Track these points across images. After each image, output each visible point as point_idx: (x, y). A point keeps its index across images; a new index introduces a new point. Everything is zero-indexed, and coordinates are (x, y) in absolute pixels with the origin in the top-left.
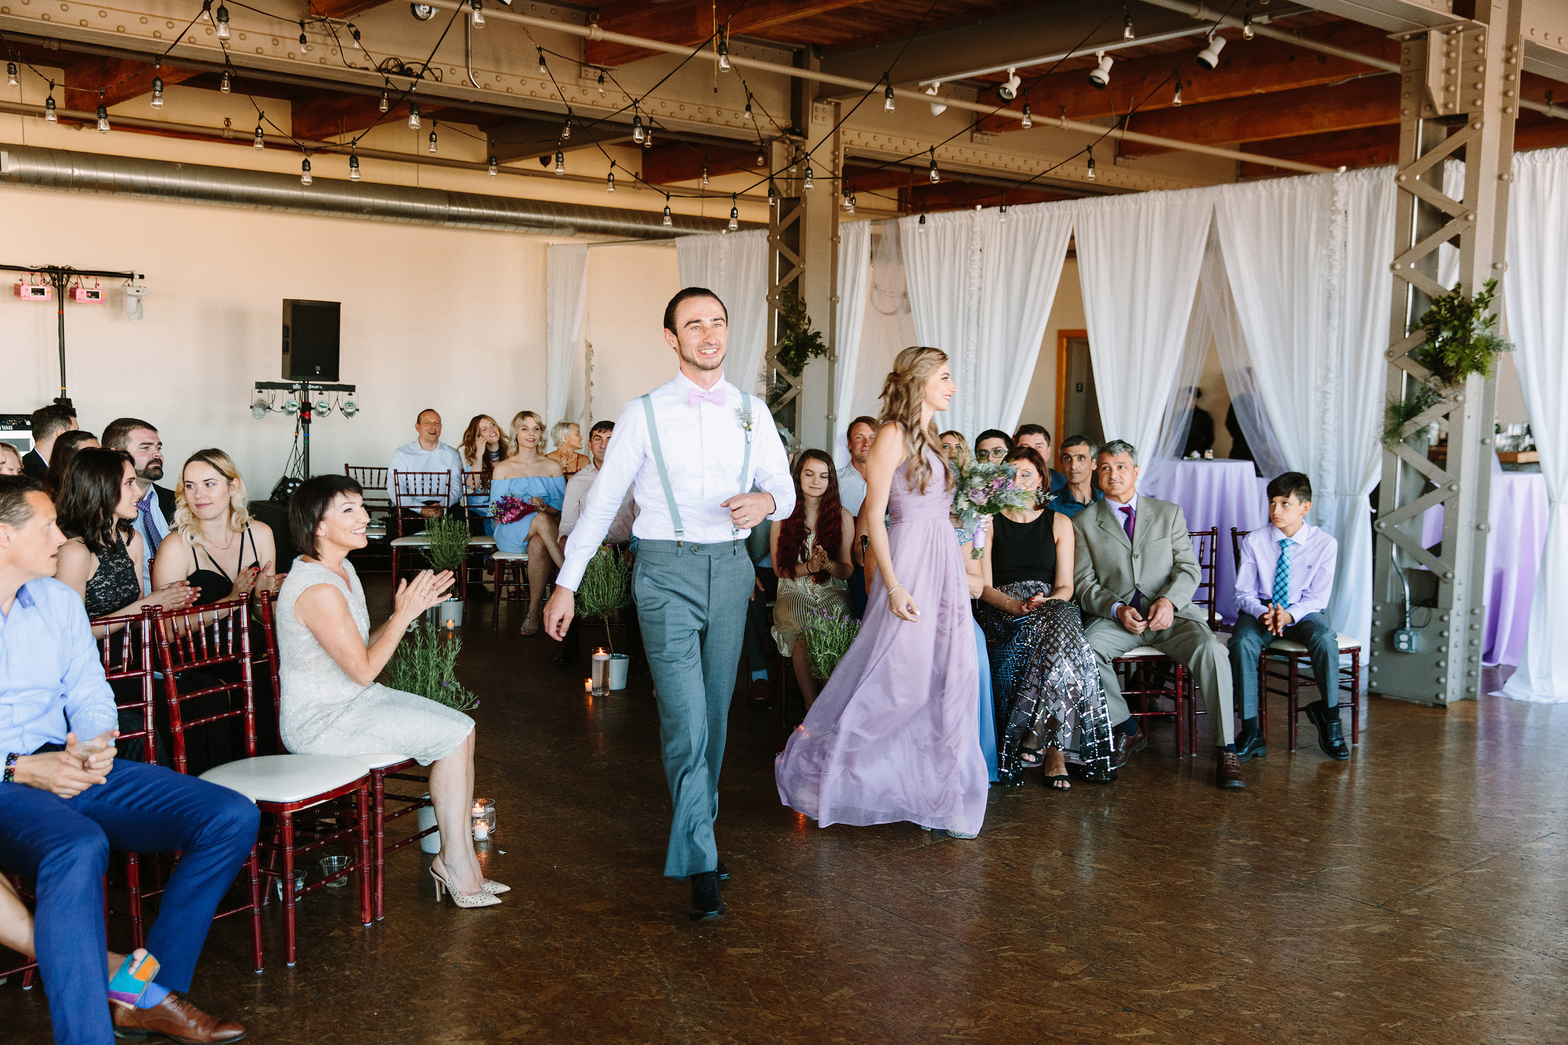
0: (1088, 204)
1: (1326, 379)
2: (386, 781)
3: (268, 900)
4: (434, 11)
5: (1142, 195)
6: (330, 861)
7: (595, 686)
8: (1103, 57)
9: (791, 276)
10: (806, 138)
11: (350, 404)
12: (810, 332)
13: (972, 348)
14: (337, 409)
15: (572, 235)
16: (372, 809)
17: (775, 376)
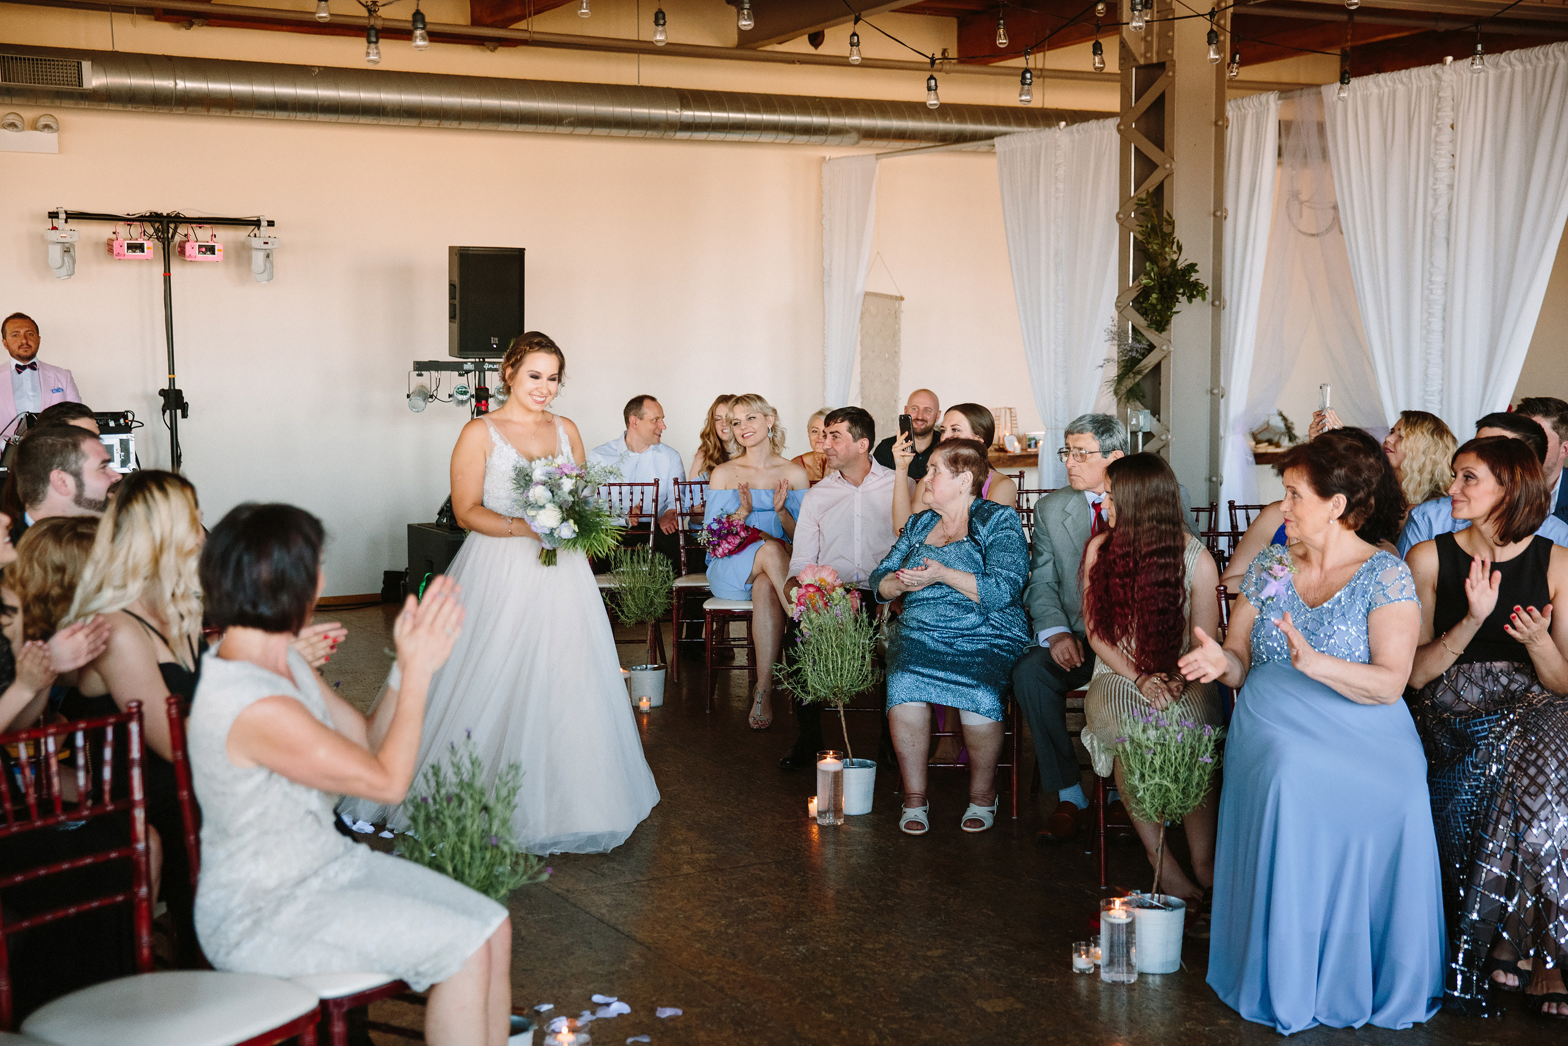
12: (1181, 265)
15: (856, 144)
17: (1130, 332)
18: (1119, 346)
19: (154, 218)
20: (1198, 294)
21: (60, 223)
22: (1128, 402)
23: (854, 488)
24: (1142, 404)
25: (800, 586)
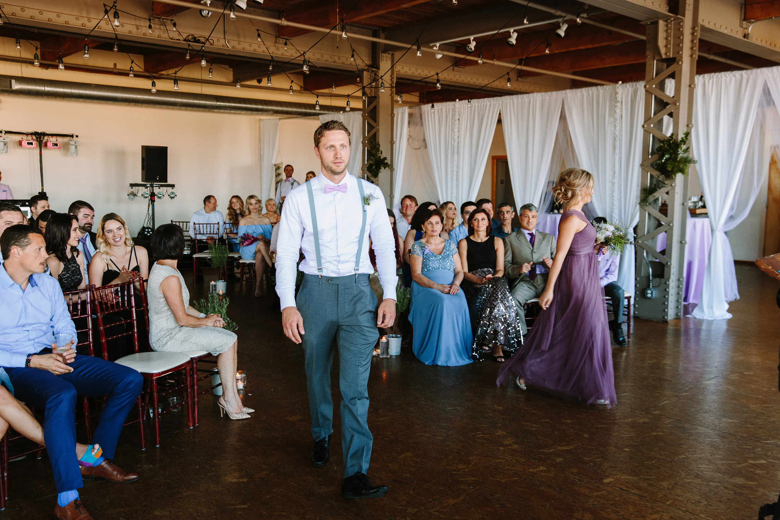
0: (507, 99)
1: (614, 177)
2: (199, 363)
3: (146, 417)
4: (210, 13)
5: (531, 95)
6: (173, 399)
8: (513, 33)
9: (373, 132)
10: (379, 69)
11: (173, 193)
12: (382, 158)
13: (455, 164)
14: (167, 195)
15: (272, 115)
16: (192, 376)
19: (36, 134)
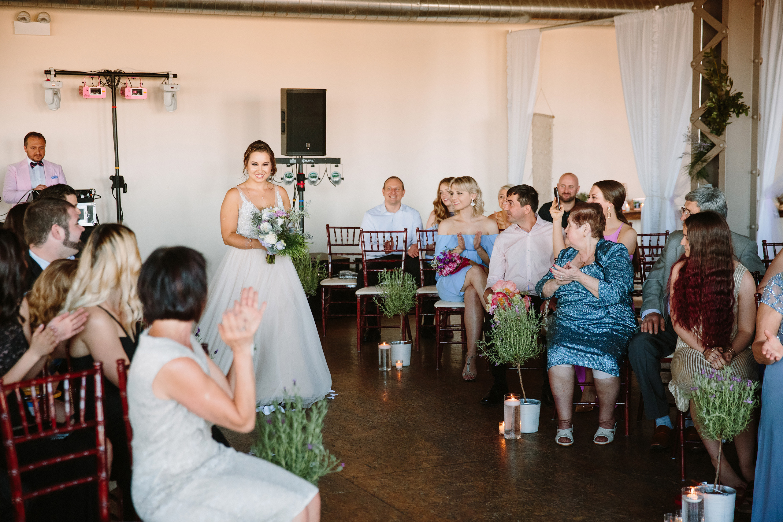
7: (507, 429)
9: (713, 43)
11: (336, 175)
12: (732, 93)
14: (326, 178)
15: (527, 22)
17: (699, 136)
18: (692, 144)
19: (106, 73)
20: (743, 111)
21: (51, 77)
22: (698, 179)
23: (526, 233)
24: (707, 181)
25: (493, 293)
